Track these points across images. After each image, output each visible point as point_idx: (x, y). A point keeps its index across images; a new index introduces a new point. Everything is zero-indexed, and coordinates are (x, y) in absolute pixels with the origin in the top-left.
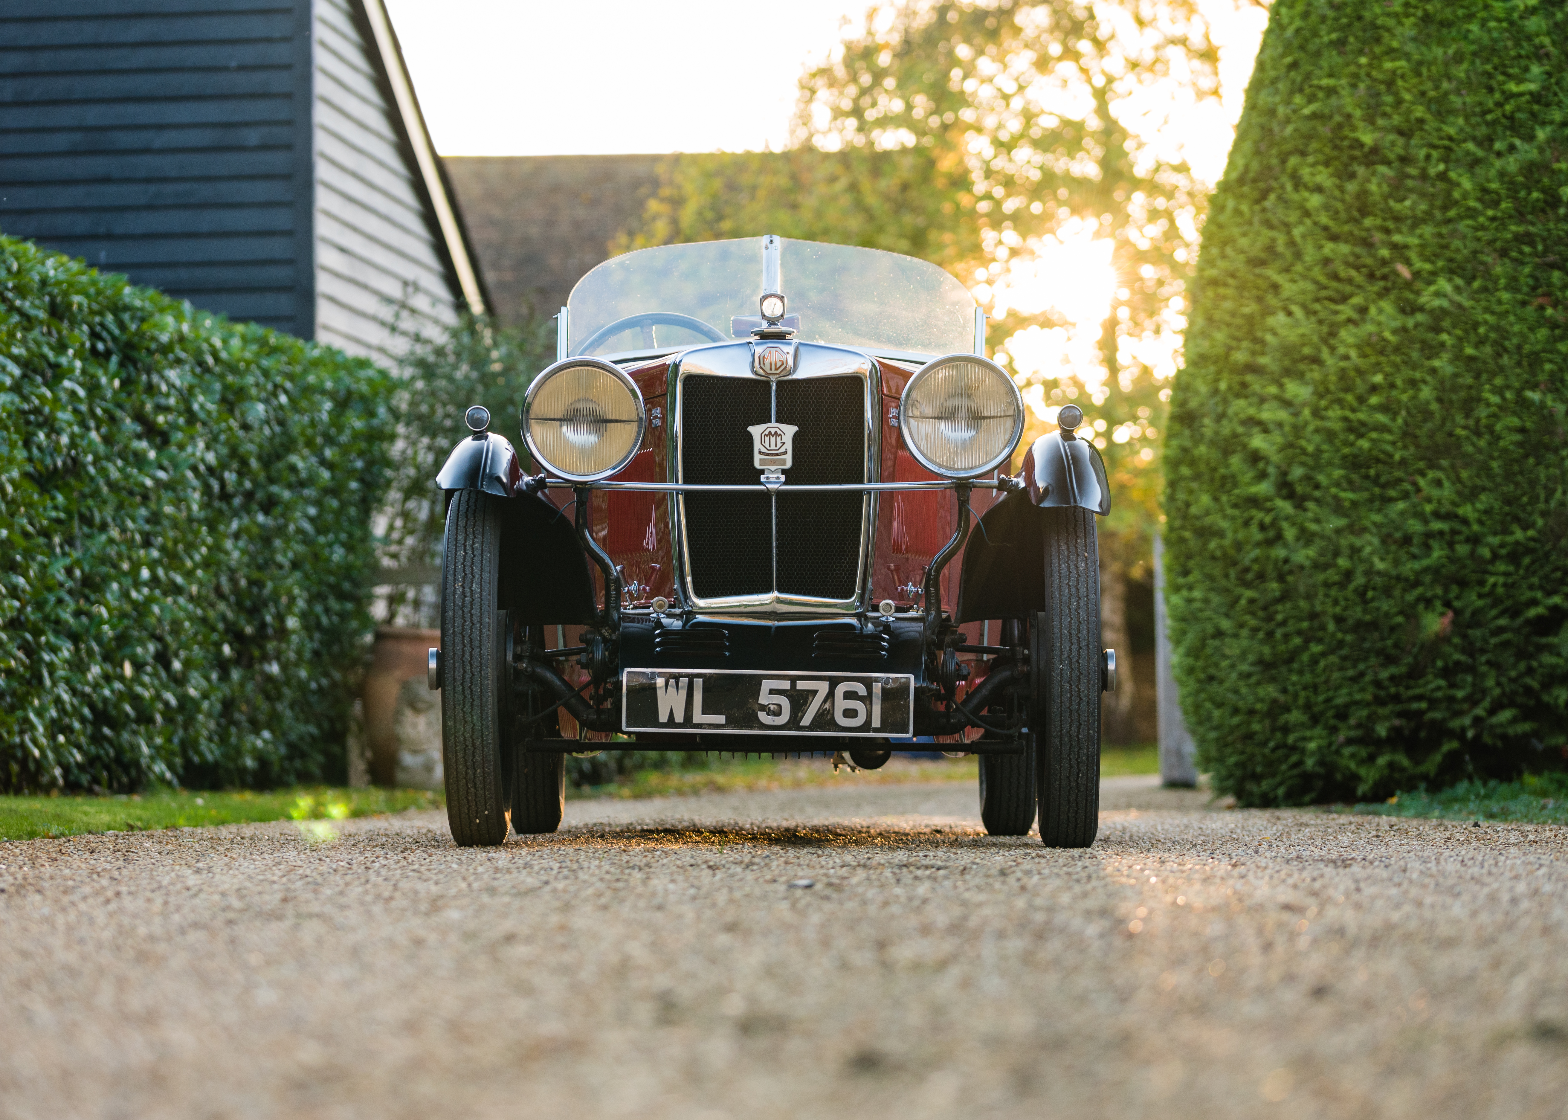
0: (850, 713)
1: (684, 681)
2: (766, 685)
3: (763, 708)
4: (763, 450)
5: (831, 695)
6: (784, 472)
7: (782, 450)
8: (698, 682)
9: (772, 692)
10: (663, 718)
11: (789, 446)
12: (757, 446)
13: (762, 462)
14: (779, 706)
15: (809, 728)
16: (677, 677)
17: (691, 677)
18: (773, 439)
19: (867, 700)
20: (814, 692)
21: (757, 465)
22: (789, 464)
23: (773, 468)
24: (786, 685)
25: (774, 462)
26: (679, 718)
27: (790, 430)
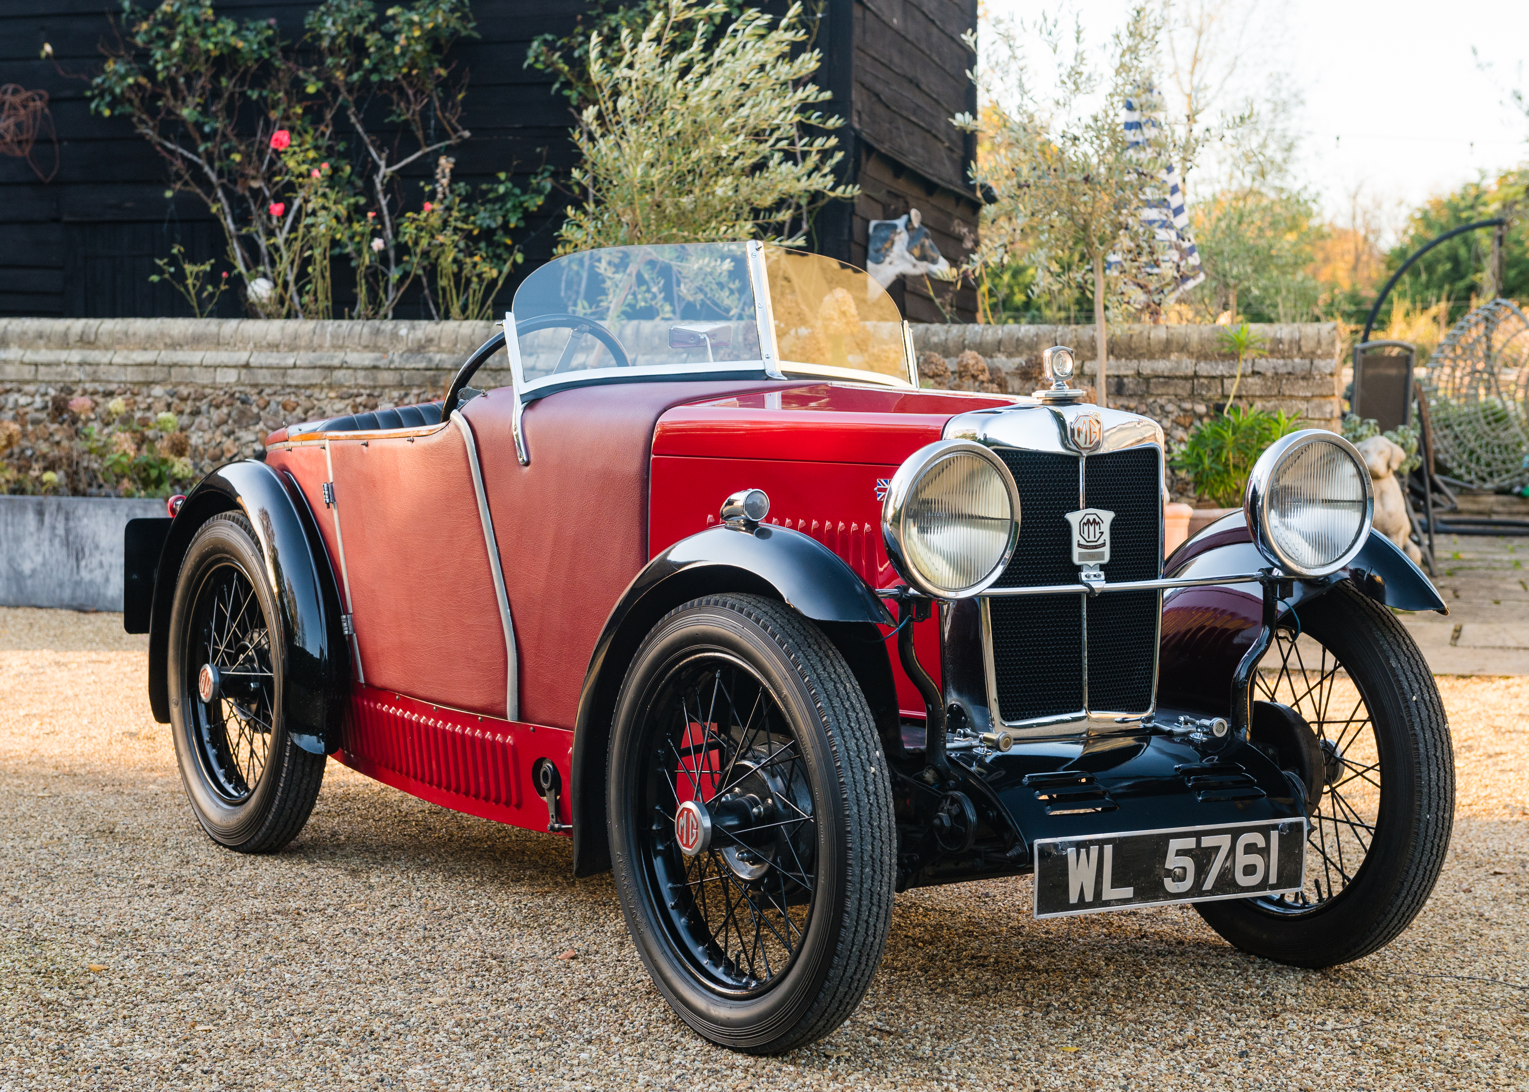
0: (1249, 870)
1: (1094, 850)
2: (1175, 845)
3: (1169, 873)
4: (1083, 542)
5: (1232, 850)
6: (1102, 567)
7: (1101, 542)
8: (1108, 849)
9: (1180, 853)
10: (1073, 899)
11: (1107, 537)
12: (1076, 537)
13: (1082, 557)
14: (1184, 869)
15: (1211, 893)
16: (1086, 845)
17: (1101, 843)
18: (1092, 528)
19: (1265, 852)
20: (1218, 848)
21: (1076, 560)
22: (1107, 559)
23: (1092, 563)
24: (1190, 843)
25: (1092, 557)
26: (1089, 898)
27: (1107, 516)
